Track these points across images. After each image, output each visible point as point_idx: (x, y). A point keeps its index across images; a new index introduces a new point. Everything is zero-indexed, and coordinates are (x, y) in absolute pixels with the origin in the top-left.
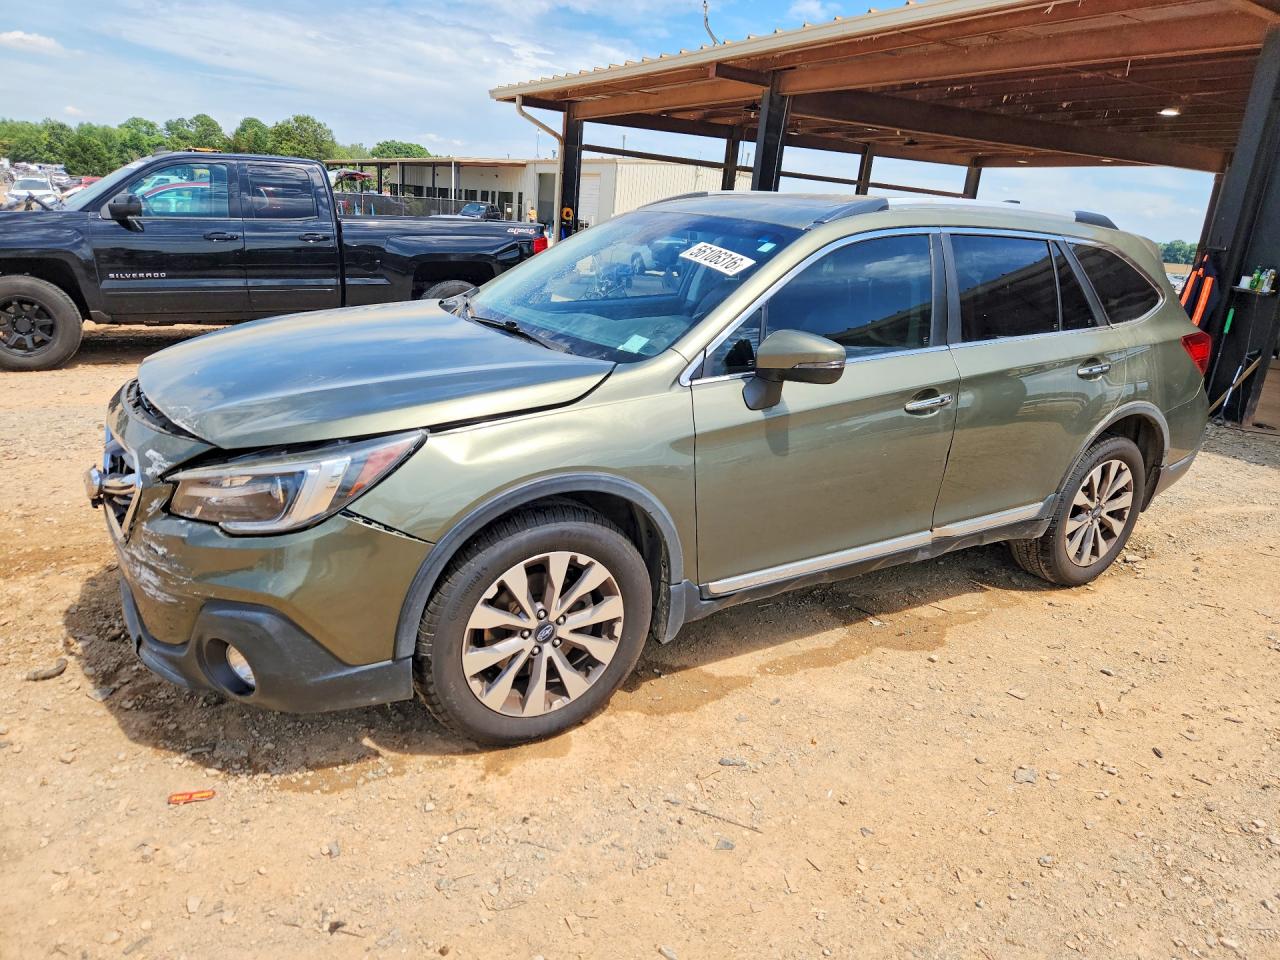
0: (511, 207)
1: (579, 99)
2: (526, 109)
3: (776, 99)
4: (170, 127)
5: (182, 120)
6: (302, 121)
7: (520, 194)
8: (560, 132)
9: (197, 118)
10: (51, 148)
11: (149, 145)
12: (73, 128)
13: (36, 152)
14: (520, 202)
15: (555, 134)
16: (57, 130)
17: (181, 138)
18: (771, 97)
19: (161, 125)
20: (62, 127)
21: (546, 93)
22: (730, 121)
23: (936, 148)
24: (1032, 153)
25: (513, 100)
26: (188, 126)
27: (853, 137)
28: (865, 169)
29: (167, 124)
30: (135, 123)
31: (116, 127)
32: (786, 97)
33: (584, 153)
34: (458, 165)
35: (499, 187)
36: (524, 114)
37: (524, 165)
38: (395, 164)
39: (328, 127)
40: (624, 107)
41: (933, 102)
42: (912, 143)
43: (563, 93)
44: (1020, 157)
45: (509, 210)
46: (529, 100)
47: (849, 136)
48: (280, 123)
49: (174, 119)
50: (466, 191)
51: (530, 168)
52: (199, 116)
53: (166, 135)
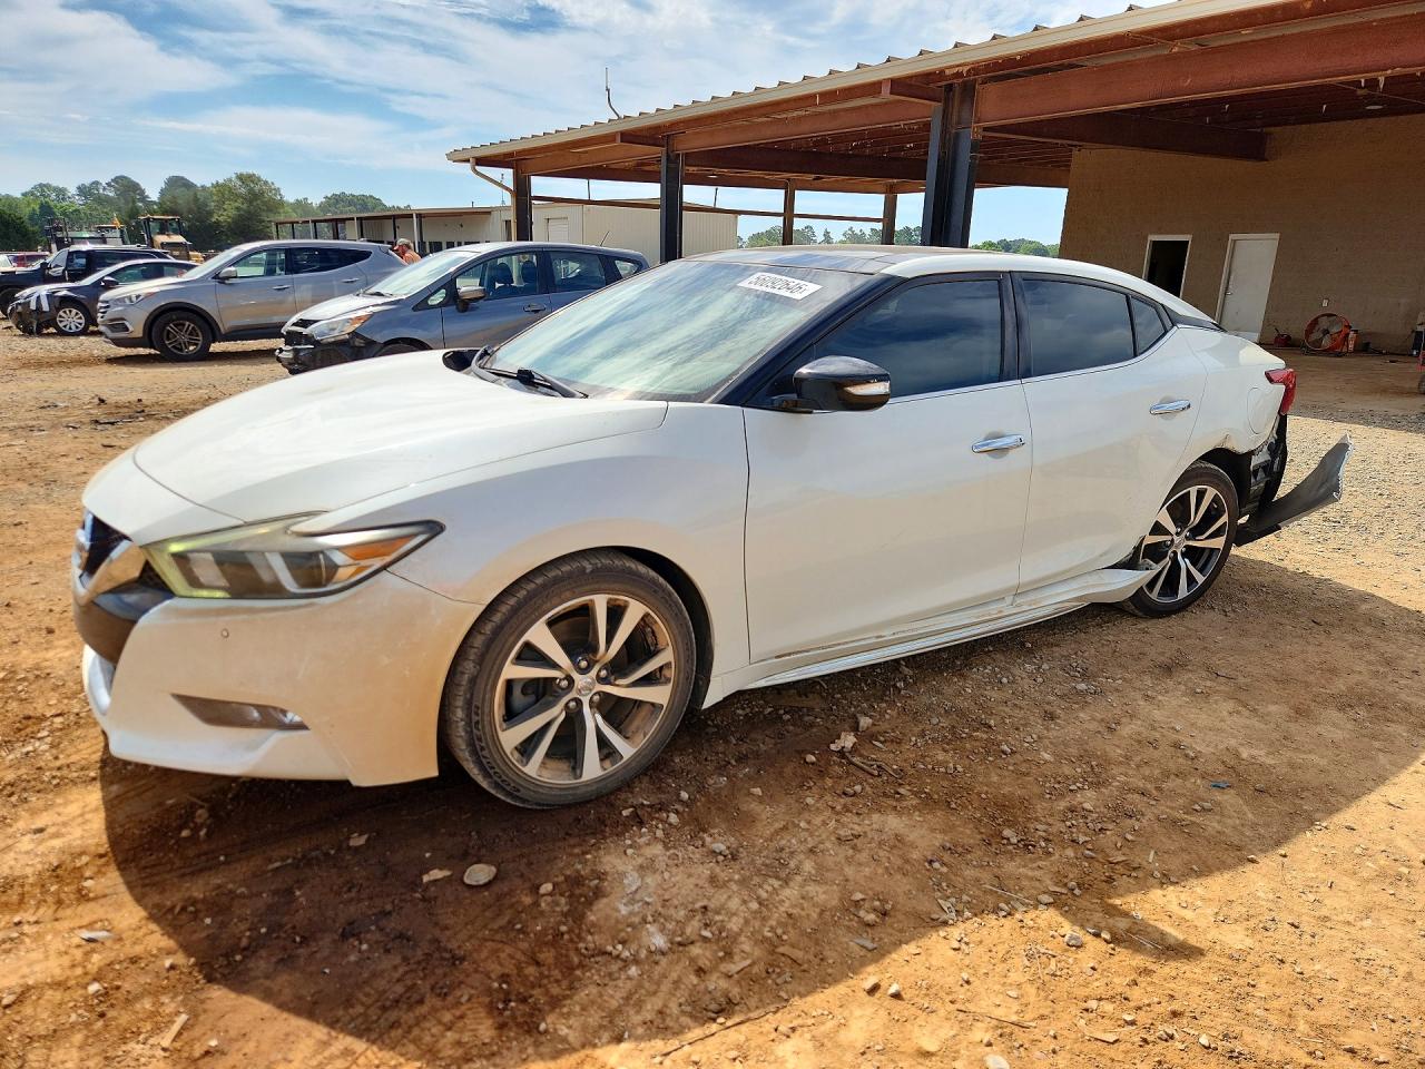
1: (526, 159)
2: (477, 168)
3: (671, 156)
4: (82, 190)
5: (97, 183)
6: (245, 179)
8: (511, 186)
9: (116, 180)
15: (507, 189)
17: (100, 204)
18: (668, 156)
19: (72, 190)
25: (468, 161)
26: (105, 189)
29: (79, 188)
30: (41, 189)
31: (19, 196)
32: (680, 154)
33: (533, 202)
34: (420, 216)
35: (465, 237)
36: (478, 173)
37: (489, 213)
38: (353, 219)
39: (277, 186)
43: (511, 154)
46: (482, 161)
48: (221, 181)
49: (87, 182)
50: (430, 243)
51: (494, 214)
52: (117, 178)
53: (79, 201)
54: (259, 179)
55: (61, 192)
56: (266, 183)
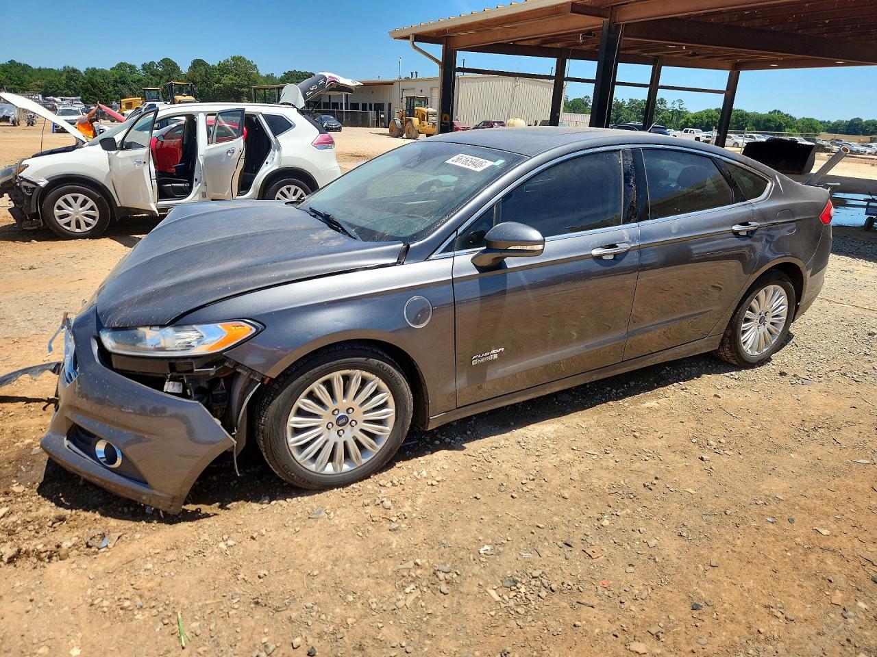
0: (383, 114)
1: (455, 35)
2: (416, 44)
3: (613, 27)
4: (144, 67)
5: (153, 63)
6: (237, 60)
7: (390, 105)
8: (440, 59)
9: (163, 61)
10: (68, 86)
11: (132, 81)
12: (82, 72)
13: (59, 89)
14: (390, 110)
15: (437, 61)
16: (71, 74)
17: (154, 75)
18: (607, 26)
19: (139, 67)
20: (75, 71)
21: (430, 32)
22: (559, 45)
23: (708, 57)
24: (782, 59)
25: (407, 38)
26: (157, 66)
27: (648, 53)
28: (656, 76)
29: (143, 65)
30: (121, 66)
31: (109, 70)
32: (620, 25)
33: (457, 74)
35: (373, 100)
36: (416, 48)
37: (391, 83)
39: (255, 63)
40: (489, 38)
41: (725, 23)
42: (694, 55)
43: (443, 31)
44: (773, 62)
45: (382, 116)
46: (418, 37)
47: (644, 52)
48: (222, 62)
49: (148, 63)
50: (351, 104)
51: (396, 85)
53: (142, 73)
54: (244, 59)
55: (132, 67)
56: (249, 62)
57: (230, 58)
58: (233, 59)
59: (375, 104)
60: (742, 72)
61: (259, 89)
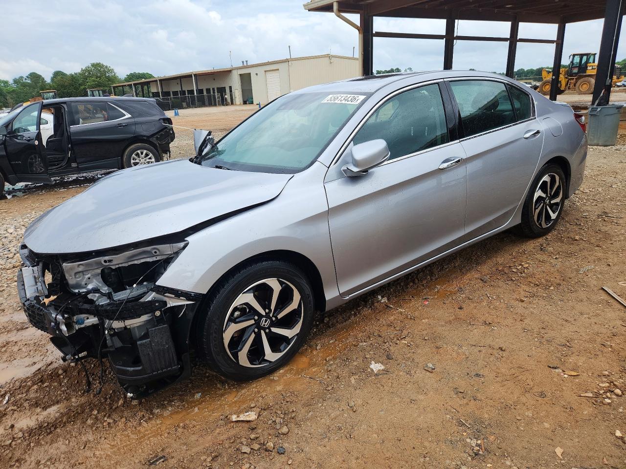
0: (226, 95)
4: (16, 81)
6: (97, 66)
7: (230, 87)
14: (231, 91)
19: (11, 81)
34: (195, 75)
35: (216, 85)
37: (230, 71)
39: (112, 68)
48: (84, 68)
49: (17, 77)
51: (234, 72)
52: (31, 73)
53: (15, 86)
54: (103, 65)
56: (106, 67)
57: (90, 65)
58: (93, 65)
59: (218, 88)
60: (567, 25)
61: (117, 87)
